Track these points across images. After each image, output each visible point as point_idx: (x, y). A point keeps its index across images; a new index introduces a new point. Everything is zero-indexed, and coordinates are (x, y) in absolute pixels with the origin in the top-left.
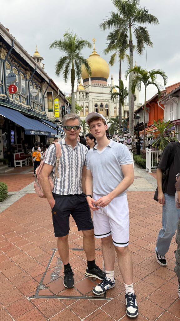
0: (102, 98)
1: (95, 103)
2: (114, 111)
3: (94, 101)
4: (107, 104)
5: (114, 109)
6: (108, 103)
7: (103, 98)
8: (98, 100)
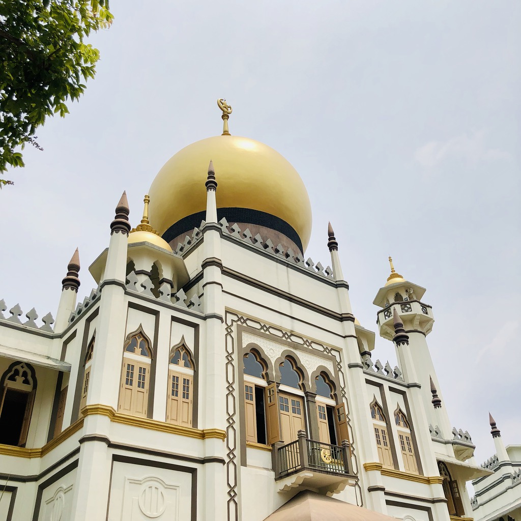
0: (287, 324)
1: (244, 346)
2: (376, 430)
3: (240, 330)
4: (324, 374)
5: (373, 417)
6: (330, 367)
7: (299, 328)
8: (265, 330)
